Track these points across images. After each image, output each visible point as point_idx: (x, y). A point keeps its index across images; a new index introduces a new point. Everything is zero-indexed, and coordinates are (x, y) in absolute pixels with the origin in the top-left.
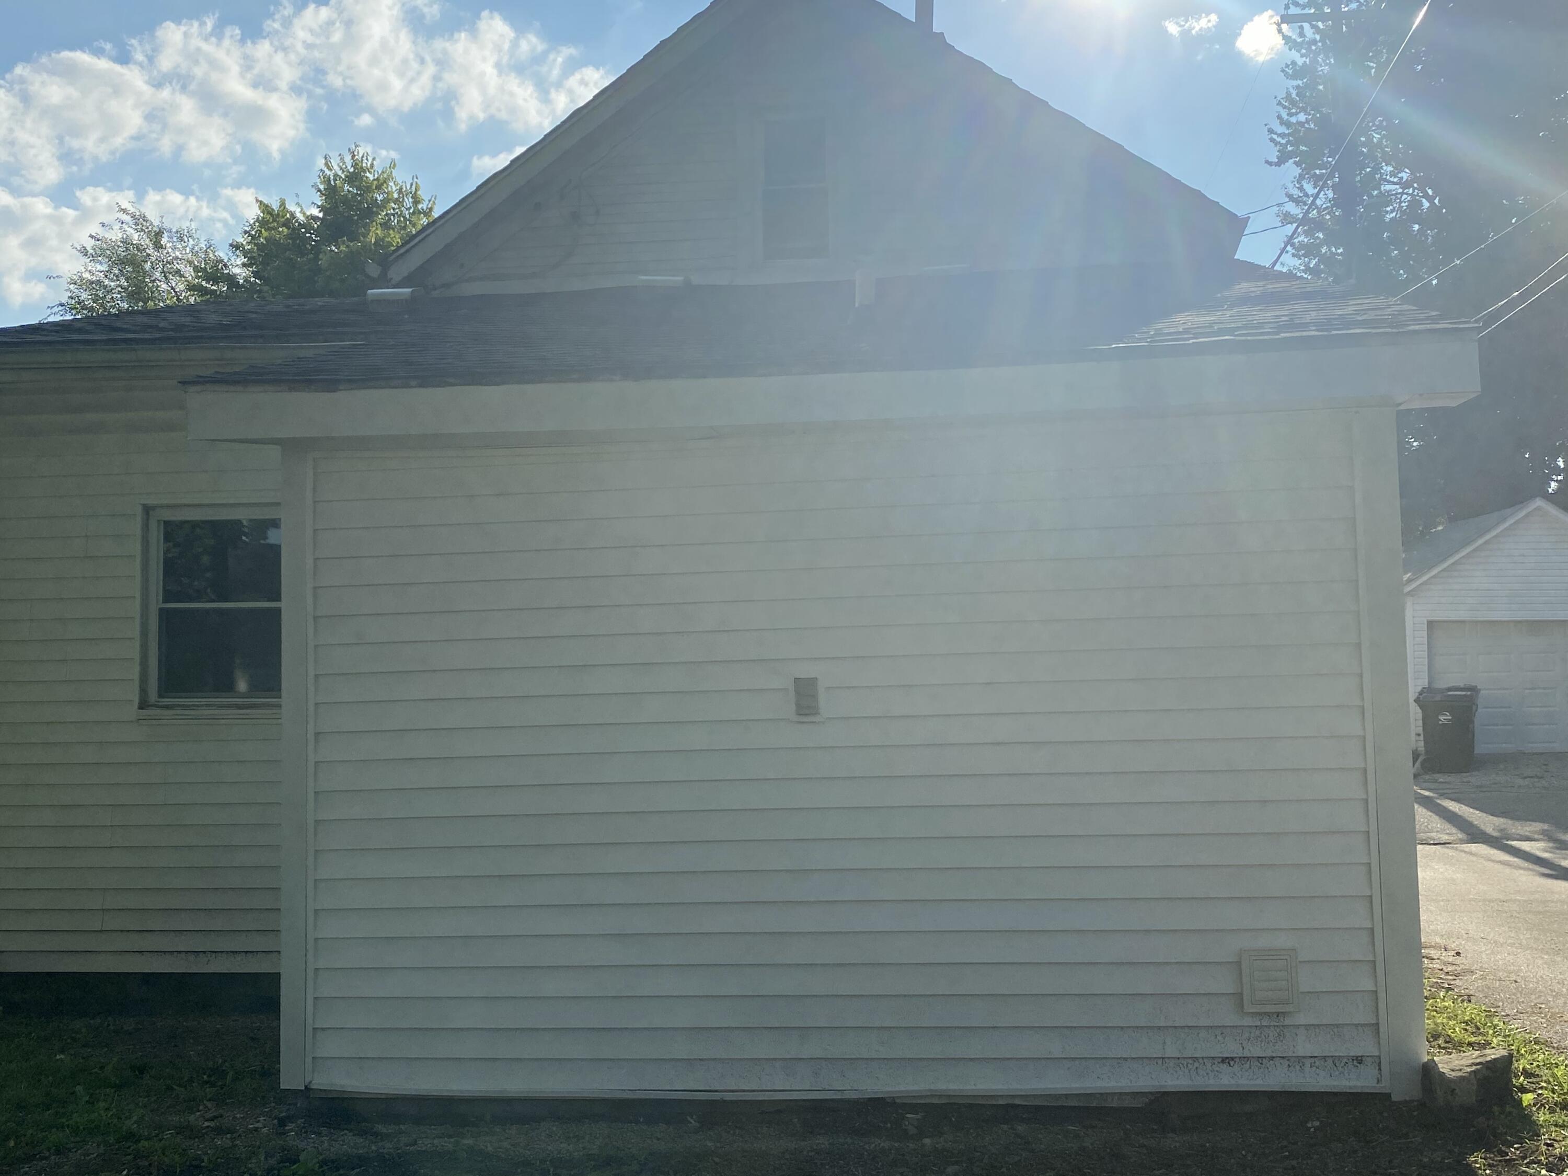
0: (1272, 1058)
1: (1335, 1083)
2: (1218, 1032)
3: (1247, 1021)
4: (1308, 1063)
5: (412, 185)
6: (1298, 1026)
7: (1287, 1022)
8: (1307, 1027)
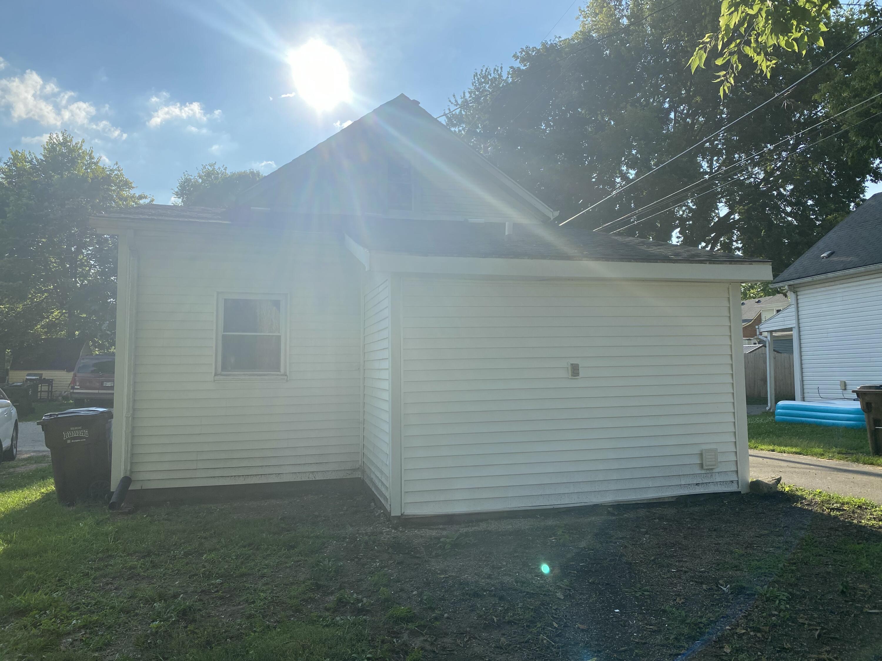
0: (709, 483)
1: (727, 489)
2: (695, 475)
3: (703, 472)
4: (725, 482)
5: (89, 150)
6: (716, 472)
7: (714, 471)
8: (718, 473)
